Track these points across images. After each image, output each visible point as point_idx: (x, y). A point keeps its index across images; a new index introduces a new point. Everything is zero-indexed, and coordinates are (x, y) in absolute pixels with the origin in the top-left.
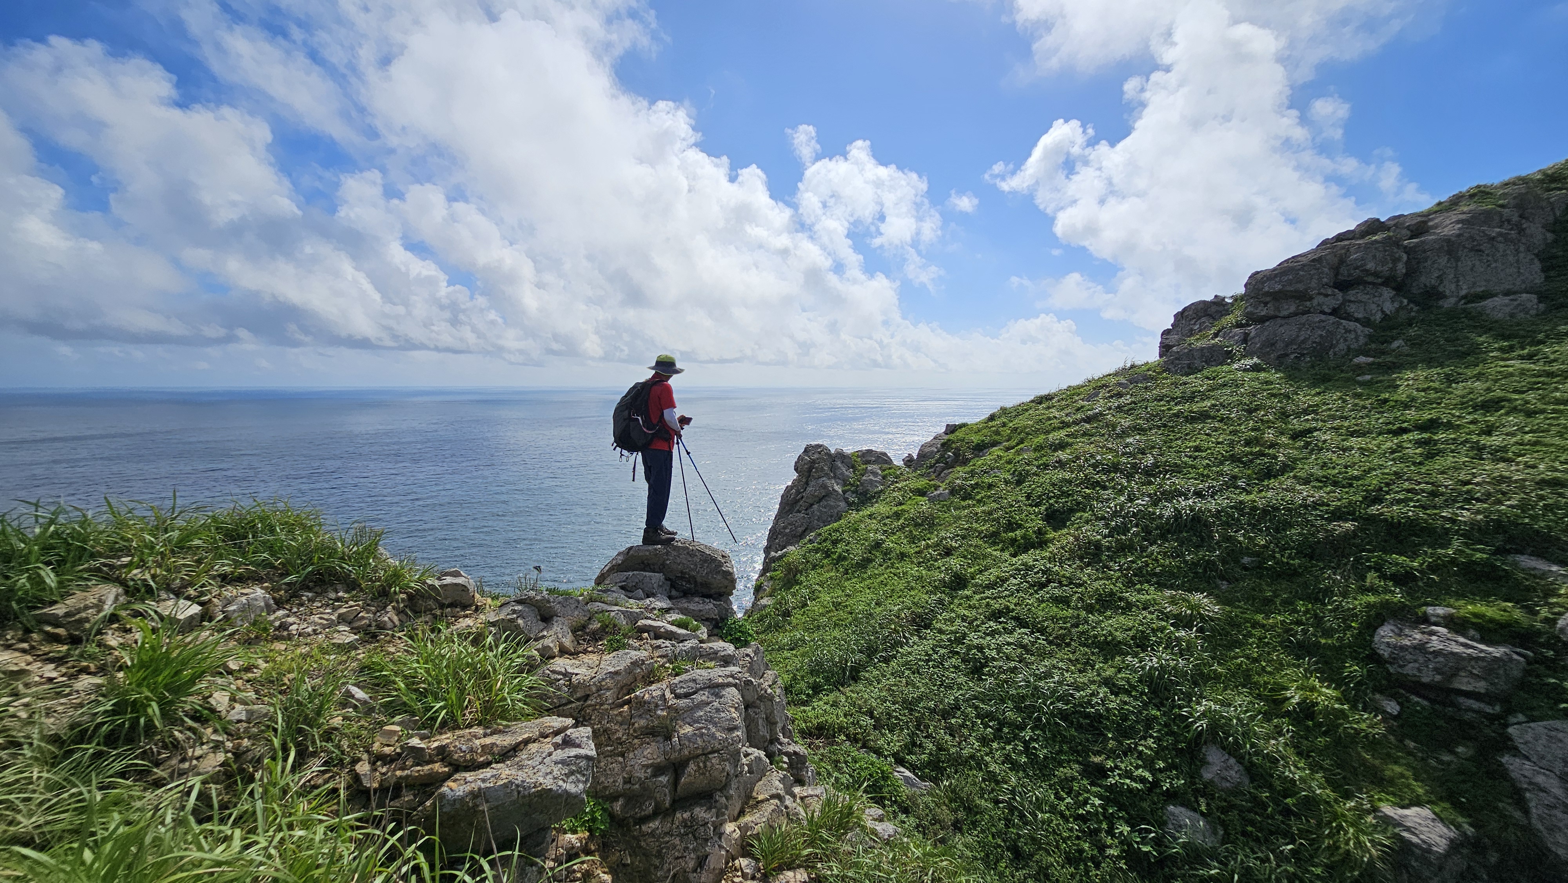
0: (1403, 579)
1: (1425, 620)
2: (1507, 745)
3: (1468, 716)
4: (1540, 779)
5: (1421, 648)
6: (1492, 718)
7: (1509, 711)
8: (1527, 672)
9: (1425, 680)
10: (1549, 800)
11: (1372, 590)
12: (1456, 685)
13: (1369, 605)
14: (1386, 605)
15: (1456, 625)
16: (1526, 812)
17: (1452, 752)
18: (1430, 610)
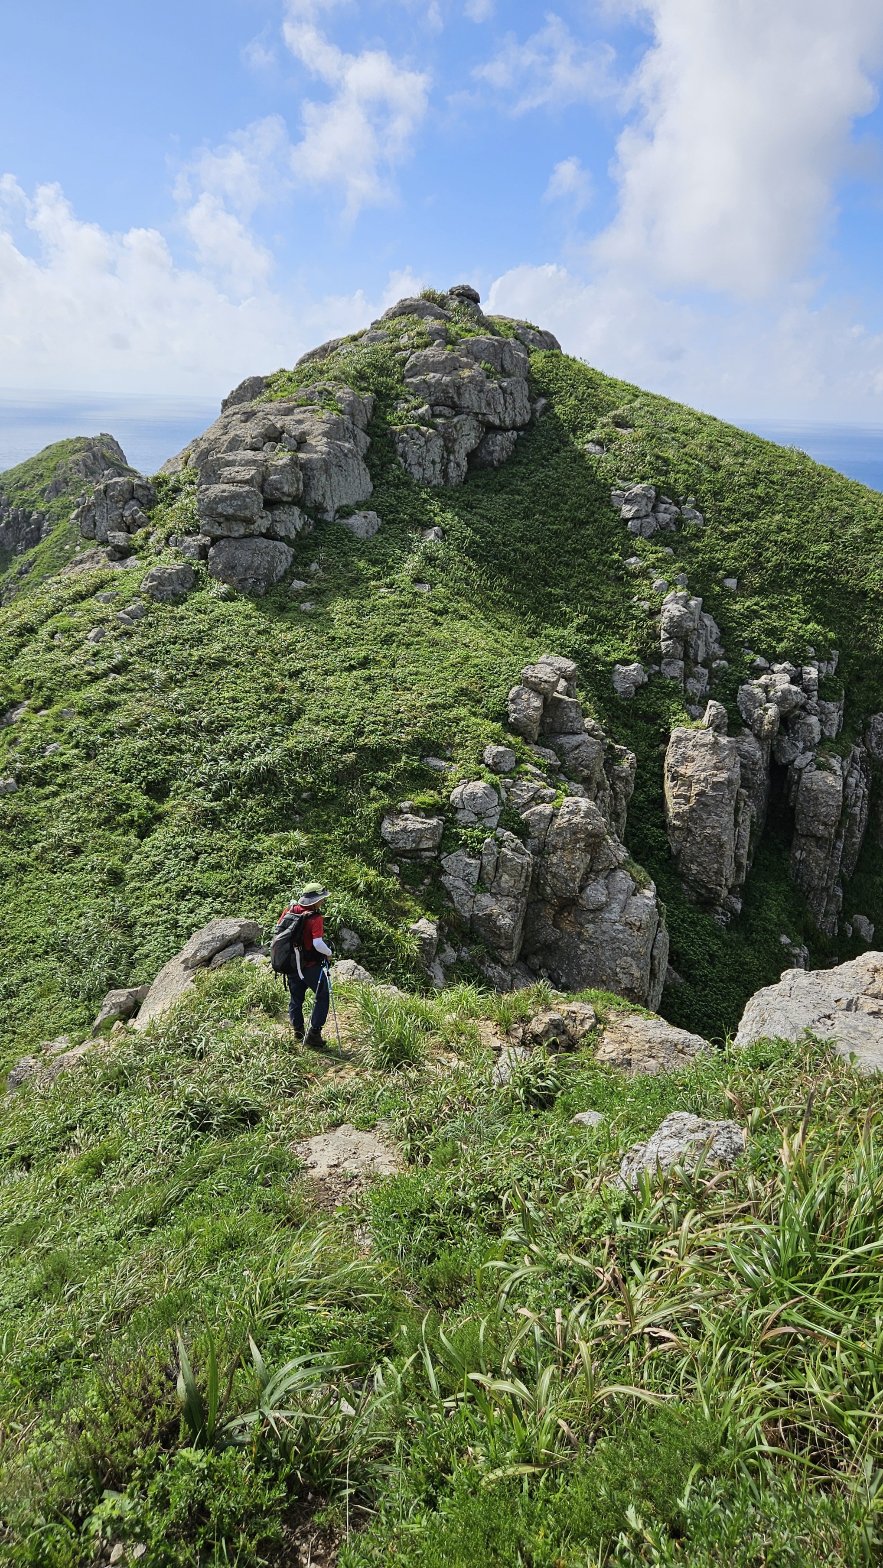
0: (386, 788)
1: (401, 812)
2: (442, 871)
3: (427, 861)
4: (456, 883)
5: (404, 830)
6: (435, 858)
7: (440, 853)
8: (445, 829)
9: (408, 848)
10: (461, 892)
11: (374, 799)
12: (421, 847)
13: (376, 810)
14: (383, 808)
15: (415, 811)
16: (453, 902)
17: (423, 884)
18: (402, 805)
